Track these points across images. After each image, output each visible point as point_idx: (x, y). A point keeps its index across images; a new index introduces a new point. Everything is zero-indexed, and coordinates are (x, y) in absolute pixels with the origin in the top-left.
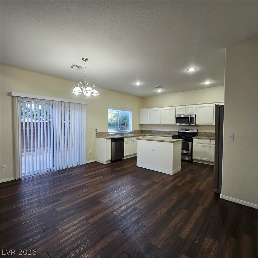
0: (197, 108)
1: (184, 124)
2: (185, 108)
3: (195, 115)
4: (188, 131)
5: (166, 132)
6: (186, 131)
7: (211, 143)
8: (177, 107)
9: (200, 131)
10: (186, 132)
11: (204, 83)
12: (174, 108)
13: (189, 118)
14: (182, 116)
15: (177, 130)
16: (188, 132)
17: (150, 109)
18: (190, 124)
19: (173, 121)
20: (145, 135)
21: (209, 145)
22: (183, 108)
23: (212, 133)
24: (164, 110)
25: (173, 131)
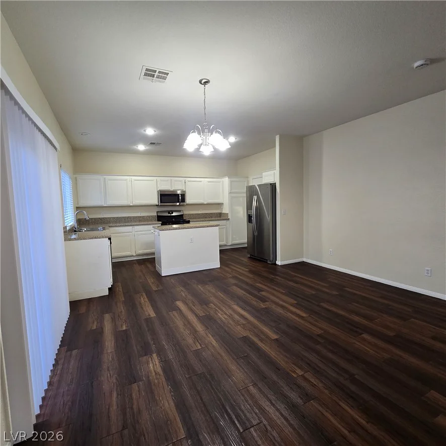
0: (186, 182)
2: (171, 180)
5: (134, 218)
6: (169, 213)
8: (158, 179)
12: (154, 178)
13: (179, 194)
16: (172, 215)
19: (155, 200)
22: (167, 181)
23: (198, 214)
24: (135, 180)
25: (148, 216)
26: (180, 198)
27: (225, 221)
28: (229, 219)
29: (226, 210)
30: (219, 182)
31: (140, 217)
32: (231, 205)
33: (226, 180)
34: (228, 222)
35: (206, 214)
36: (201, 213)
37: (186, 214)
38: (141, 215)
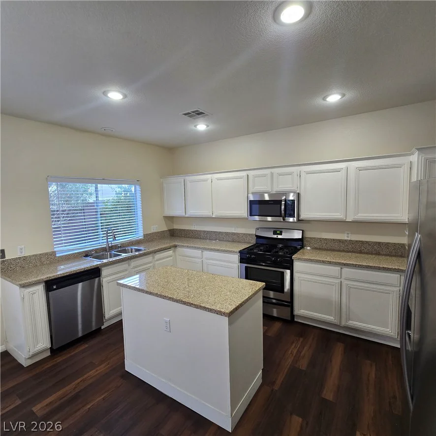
0: (303, 175)
1: (269, 219)
2: (272, 174)
3: (299, 195)
4: (281, 234)
5: (227, 234)
6: (275, 233)
7: (343, 277)
8: (251, 173)
9: (309, 235)
10: (275, 236)
11: (323, 102)
12: (244, 174)
13: (281, 201)
14: (267, 198)
15: (253, 232)
16: (280, 237)
17: (188, 178)
18: (284, 220)
19: (242, 211)
20: (175, 246)
21: (338, 281)
22: (265, 176)
23: (340, 241)
24: (218, 179)
25: (244, 234)
26: (283, 207)
30: (399, 166)
31: (234, 234)
35: (362, 242)
36: (349, 239)
37: (310, 238)
38: (236, 232)
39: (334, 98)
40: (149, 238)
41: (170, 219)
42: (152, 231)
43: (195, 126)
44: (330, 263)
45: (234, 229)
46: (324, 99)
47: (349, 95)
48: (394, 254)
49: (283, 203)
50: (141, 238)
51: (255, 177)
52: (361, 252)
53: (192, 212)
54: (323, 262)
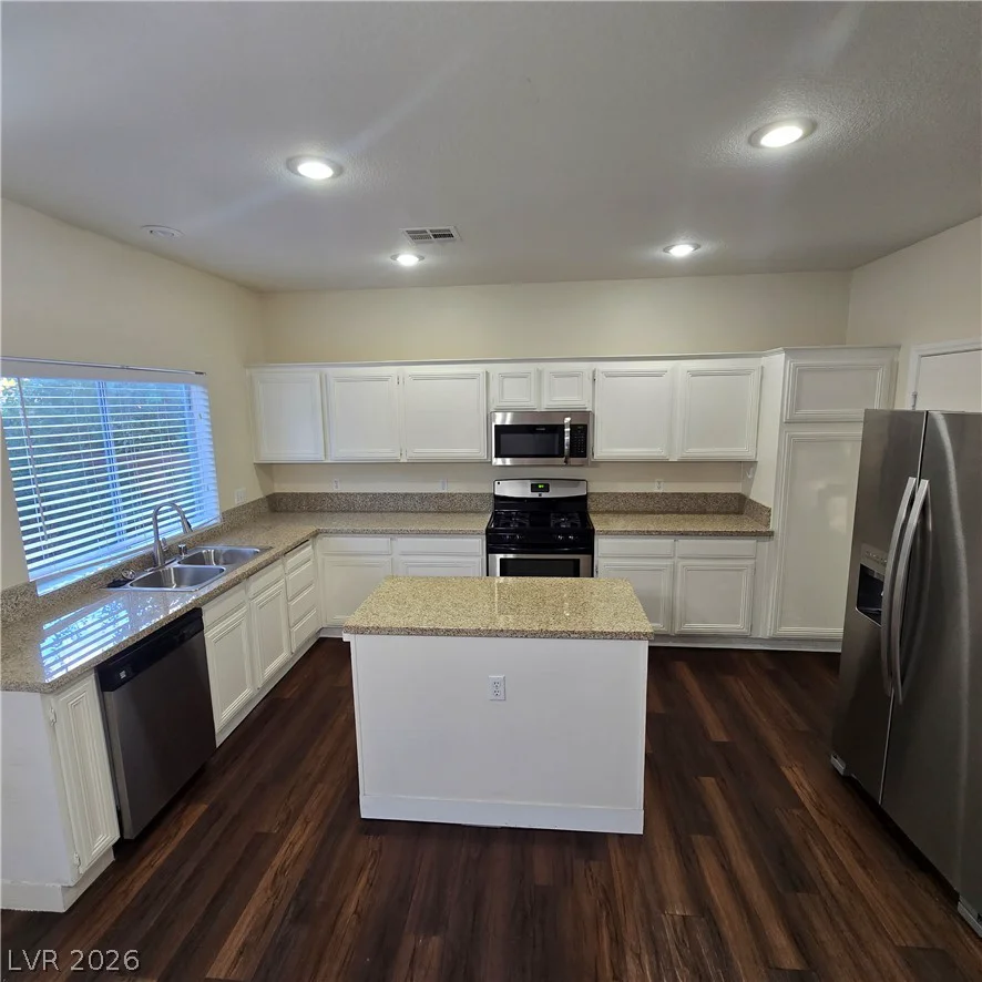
0: (600, 378)
2: (540, 373)
4: (546, 489)
5: (424, 497)
6: (535, 488)
8: (495, 369)
9: (594, 488)
10: (534, 495)
11: (664, 254)
12: (479, 369)
13: (563, 426)
15: (487, 489)
16: (544, 495)
17: (332, 372)
18: (566, 461)
20: (315, 535)
21: (671, 561)
23: (646, 495)
24: (416, 378)
25: (465, 495)
26: (567, 438)
27: (751, 542)
28: (770, 534)
29: (763, 491)
30: (746, 373)
31: (442, 496)
32: (790, 475)
33: (777, 364)
34: (765, 545)
35: (681, 495)
36: (661, 491)
37: (598, 494)
38: (445, 491)
39: (682, 250)
40: (236, 520)
41: (267, 469)
42: (236, 503)
43: (394, 258)
44: (659, 534)
45: (440, 484)
46: (666, 250)
47: (707, 248)
48: (725, 510)
49: (567, 430)
50: (214, 521)
51: (504, 376)
52: (678, 512)
53: (343, 451)
54: (649, 533)
